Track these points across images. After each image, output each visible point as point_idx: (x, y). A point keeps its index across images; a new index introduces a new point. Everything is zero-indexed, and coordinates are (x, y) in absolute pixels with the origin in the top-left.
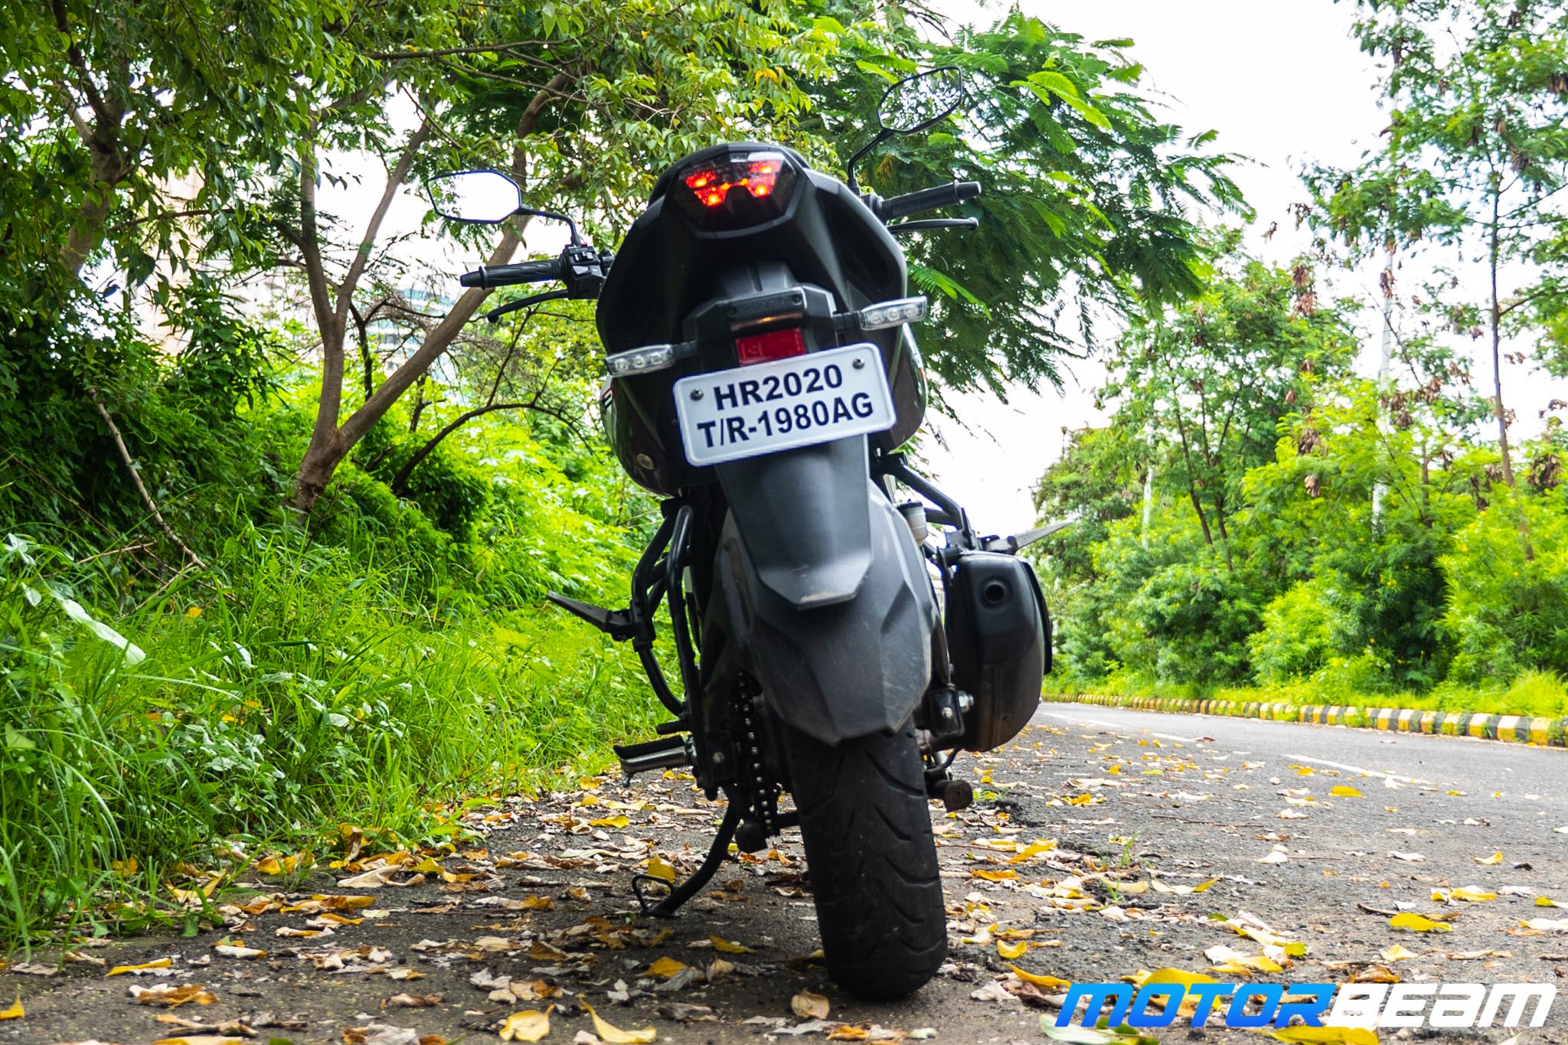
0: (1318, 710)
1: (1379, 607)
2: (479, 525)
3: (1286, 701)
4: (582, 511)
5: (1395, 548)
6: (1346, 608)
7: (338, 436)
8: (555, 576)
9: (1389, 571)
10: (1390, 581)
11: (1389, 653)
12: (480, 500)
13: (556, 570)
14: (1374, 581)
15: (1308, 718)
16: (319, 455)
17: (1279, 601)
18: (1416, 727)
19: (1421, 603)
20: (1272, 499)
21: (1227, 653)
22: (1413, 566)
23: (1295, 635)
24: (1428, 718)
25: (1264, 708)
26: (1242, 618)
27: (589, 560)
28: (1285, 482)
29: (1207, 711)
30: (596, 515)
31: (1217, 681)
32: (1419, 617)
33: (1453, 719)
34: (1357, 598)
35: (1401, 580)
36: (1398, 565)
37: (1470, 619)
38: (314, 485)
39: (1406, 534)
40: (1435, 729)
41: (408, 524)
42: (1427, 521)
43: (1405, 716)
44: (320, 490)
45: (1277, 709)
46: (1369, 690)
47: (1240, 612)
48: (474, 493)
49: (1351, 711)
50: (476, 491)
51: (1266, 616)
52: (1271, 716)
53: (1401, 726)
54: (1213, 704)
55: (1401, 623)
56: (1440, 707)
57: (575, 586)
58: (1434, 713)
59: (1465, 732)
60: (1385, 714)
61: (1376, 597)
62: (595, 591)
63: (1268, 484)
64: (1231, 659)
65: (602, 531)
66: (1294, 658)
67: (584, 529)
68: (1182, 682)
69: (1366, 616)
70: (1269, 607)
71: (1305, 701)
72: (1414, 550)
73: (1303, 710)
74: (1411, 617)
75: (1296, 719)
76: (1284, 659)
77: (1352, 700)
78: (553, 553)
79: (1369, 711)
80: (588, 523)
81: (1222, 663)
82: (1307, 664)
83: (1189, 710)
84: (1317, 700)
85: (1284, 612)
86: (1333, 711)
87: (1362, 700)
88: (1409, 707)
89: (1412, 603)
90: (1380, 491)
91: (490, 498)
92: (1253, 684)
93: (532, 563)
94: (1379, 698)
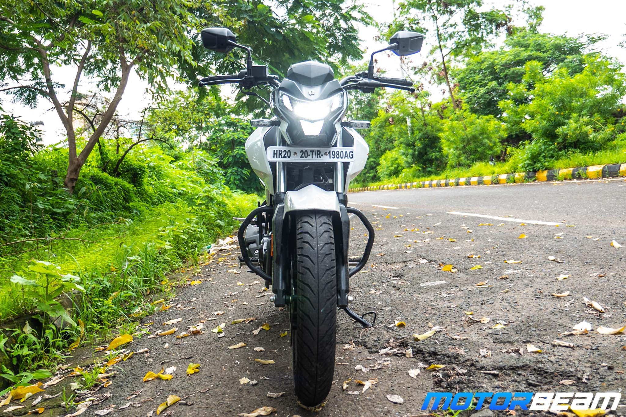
0: (403, 185)
1: (416, 153)
2: (146, 180)
3: (392, 184)
4: (182, 169)
5: (418, 134)
6: (407, 155)
7: (78, 160)
8: (174, 190)
9: (418, 142)
10: (418, 144)
11: (421, 165)
12: (144, 172)
13: (175, 188)
14: (413, 144)
15: (401, 188)
16: (72, 168)
17: (383, 157)
18: (439, 185)
19: (428, 149)
20: (380, 127)
21: (370, 173)
22: (424, 139)
23: (390, 165)
24: (443, 182)
25: (385, 187)
26: (372, 163)
27: (186, 183)
28: (383, 122)
29: (367, 190)
30: (186, 169)
31: (368, 182)
32: (428, 153)
33: (452, 181)
34: (410, 151)
35: (421, 143)
36: (420, 139)
37: (452, 150)
38: (73, 178)
39: (420, 130)
40: (447, 185)
41: (116, 184)
42: (425, 125)
43: (434, 182)
44: (76, 180)
45: (390, 186)
46: (419, 177)
47: (371, 161)
48: (141, 170)
49: (415, 184)
50: (142, 169)
51: (381, 162)
52: (388, 188)
53: (433, 185)
54: (369, 188)
55: (423, 156)
56: (446, 178)
57: (182, 192)
58: (445, 180)
59: (458, 184)
60: (427, 183)
61: (415, 150)
62: (188, 192)
63: (378, 123)
64: (371, 175)
65: (188, 173)
66: (391, 171)
67: (183, 174)
68: (358, 183)
69: (413, 156)
70: (381, 159)
71: (399, 183)
72: (423, 134)
73: (398, 185)
74: (426, 154)
75: (397, 188)
76: (388, 172)
77: (414, 180)
78: (173, 183)
79: (421, 183)
80: (184, 172)
81: (369, 176)
82: (396, 172)
83: (362, 190)
84: (403, 182)
85: (385, 159)
86: (409, 184)
87: (418, 180)
88: (435, 180)
89: (425, 150)
90: (409, 120)
91: (147, 170)
92: (380, 181)
93: (166, 188)
94: (423, 179)
